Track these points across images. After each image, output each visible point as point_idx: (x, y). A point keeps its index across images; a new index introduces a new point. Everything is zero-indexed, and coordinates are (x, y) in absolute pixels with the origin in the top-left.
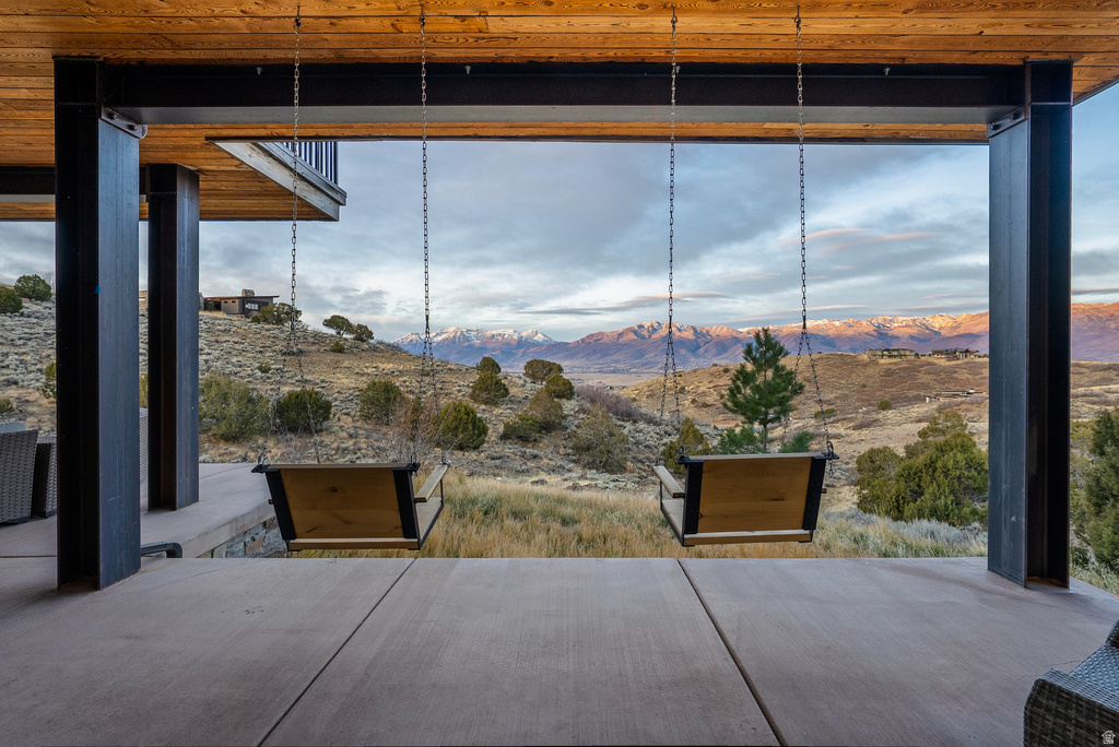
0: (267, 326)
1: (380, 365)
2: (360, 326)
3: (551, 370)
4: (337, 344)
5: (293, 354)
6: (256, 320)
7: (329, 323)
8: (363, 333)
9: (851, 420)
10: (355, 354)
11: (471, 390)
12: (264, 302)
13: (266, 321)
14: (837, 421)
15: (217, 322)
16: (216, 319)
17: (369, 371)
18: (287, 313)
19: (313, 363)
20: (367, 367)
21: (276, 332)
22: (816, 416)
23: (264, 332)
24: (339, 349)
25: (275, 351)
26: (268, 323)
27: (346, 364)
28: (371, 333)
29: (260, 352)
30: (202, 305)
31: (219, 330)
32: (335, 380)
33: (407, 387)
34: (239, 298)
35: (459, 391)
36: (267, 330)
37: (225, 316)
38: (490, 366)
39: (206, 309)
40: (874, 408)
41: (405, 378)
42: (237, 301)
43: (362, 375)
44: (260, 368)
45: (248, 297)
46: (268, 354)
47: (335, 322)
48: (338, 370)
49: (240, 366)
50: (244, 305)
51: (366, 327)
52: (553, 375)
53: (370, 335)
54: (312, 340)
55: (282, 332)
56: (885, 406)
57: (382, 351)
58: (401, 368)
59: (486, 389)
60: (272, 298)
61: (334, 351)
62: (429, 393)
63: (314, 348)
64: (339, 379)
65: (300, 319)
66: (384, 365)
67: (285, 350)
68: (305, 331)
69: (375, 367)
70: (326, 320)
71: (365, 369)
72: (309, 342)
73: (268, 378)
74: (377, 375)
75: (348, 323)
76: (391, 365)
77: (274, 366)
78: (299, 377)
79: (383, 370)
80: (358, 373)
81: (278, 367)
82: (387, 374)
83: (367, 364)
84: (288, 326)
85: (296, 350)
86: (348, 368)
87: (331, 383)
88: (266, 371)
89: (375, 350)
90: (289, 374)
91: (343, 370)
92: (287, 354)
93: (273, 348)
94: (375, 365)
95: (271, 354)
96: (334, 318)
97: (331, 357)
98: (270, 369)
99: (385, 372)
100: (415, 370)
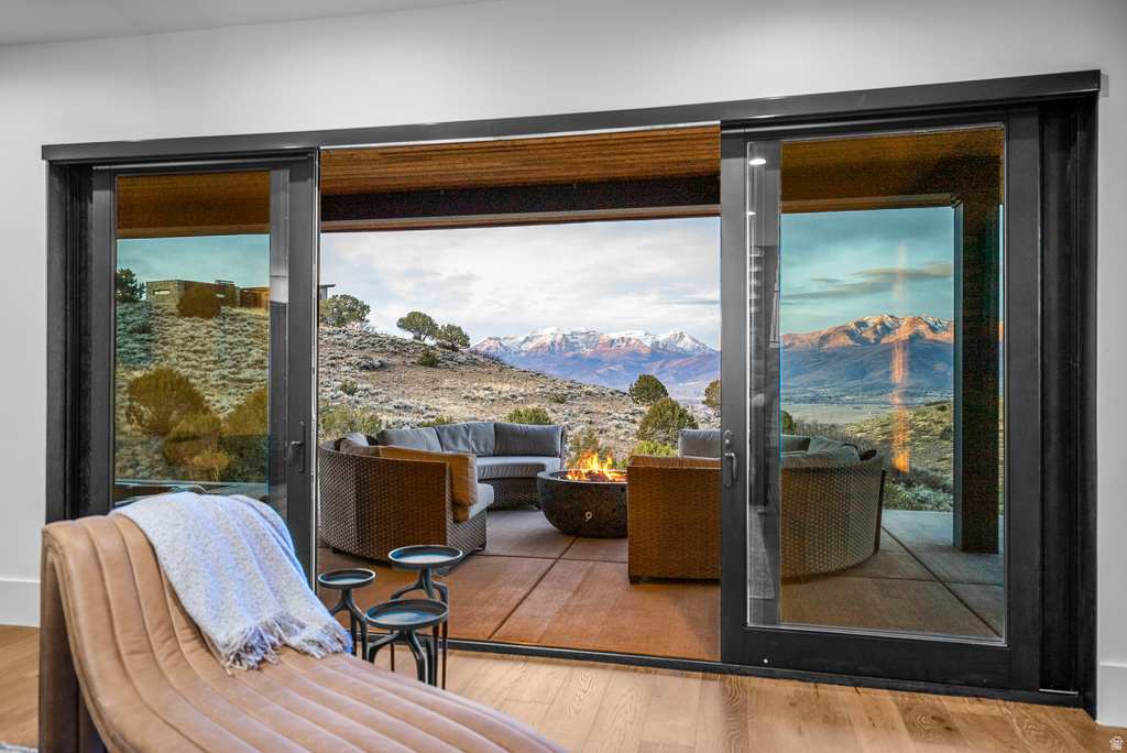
0: (327, 329)
1: (493, 386)
2: (451, 328)
4: (428, 355)
5: (374, 368)
7: (404, 324)
8: (454, 339)
10: (453, 370)
11: (636, 426)
15: (264, 323)
17: (482, 394)
18: (351, 310)
19: (403, 382)
20: (475, 388)
21: (342, 336)
24: (430, 361)
25: (350, 364)
26: (327, 323)
27: (446, 383)
28: (466, 338)
29: (333, 365)
30: (238, 299)
32: (440, 407)
35: (618, 427)
36: (329, 334)
38: (649, 389)
39: (242, 305)
43: (474, 400)
44: (343, 388)
46: (343, 369)
47: (416, 322)
48: (440, 392)
51: (459, 329)
53: (465, 340)
54: (392, 349)
55: (349, 336)
57: (483, 365)
58: (522, 390)
60: (326, 287)
61: (425, 364)
63: (396, 360)
64: (444, 405)
65: (367, 317)
66: (497, 387)
67: (364, 363)
68: (376, 336)
69: (488, 389)
70: (401, 320)
71: (475, 391)
72: (388, 351)
73: (357, 402)
74: (493, 400)
75: (431, 323)
76: (506, 387)
77: (359, 386)
78: (396, 402)
79: (500, 393)
80: (467, 397)
81: (365, 386)
82: (507, 399)
83: (476, 385)
84: (354, 327)
85: (377, 363)
86: (452, 389)
87: (438, 410)
88: (351, 392)
89: (474, 363)
90: (381, 398)
91: (447, 393)
92: (366, 368)
93: (348, 360)
94: (485, 386)
95: (347, 368)
96: (413, 315)
97: (424, 373)
98: (356, 390)
99: (503, 395)
100: (542, 393)
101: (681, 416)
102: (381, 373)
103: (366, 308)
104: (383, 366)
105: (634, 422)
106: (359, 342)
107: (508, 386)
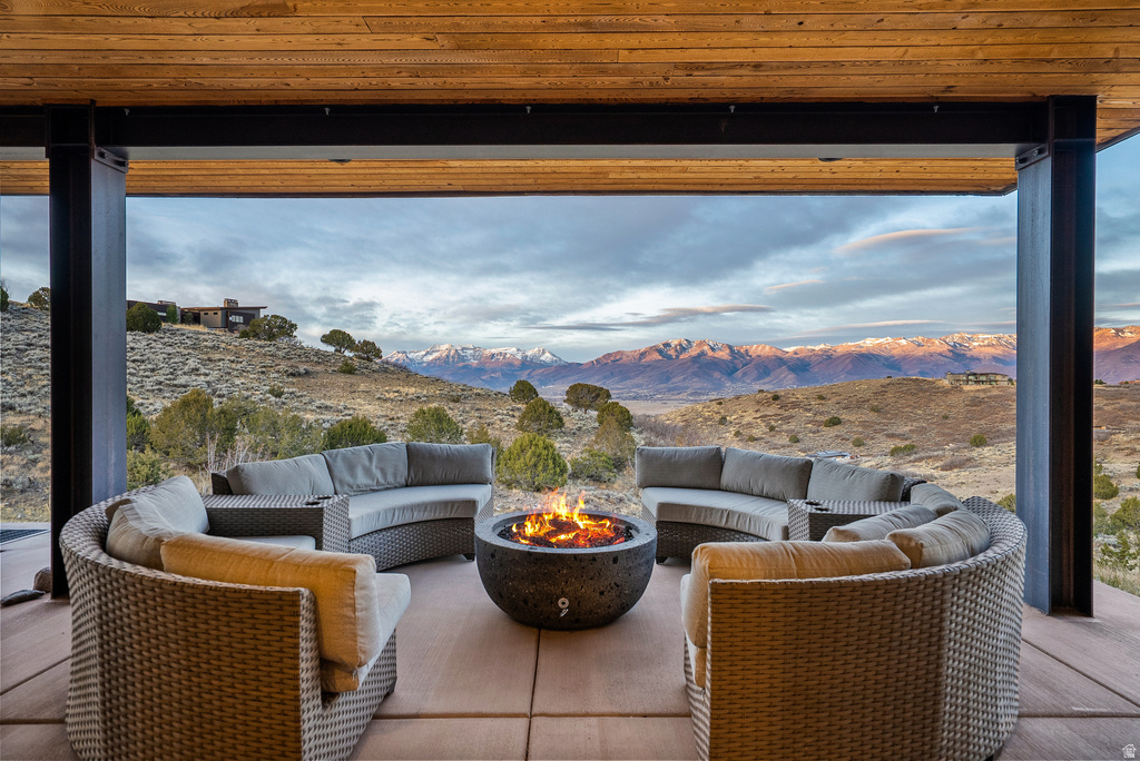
0: (259, 343)
1: (401, 389)
2: (366, 343)
3: (598, 396)
4: (346, 364)
5: (300, 375)
6: (245, 335)
7: (326, 339)
8: (369, 350)
9: (937, 458)
10: (368, 376)
12: (250, 314)
13: (256, 336)
14: (920, 460)
15: (202, 337)
16: (198, 333)
17: (392, 395)
18: (281, 327)
19: (324, 386)
20: (386, 391)
21: (272, 348)
22: (894, 452)
23: (257, 350)
24: (348, 370)
25: (278, 372)
26: (259, 339)
27: (362, 387)
28: (379, 351)
29: (263, 372)
30: (179, 317)
31: (206, 347)
32: (356, 407)
34: (221, 309)
35: (502, 420)
36: (261, 347)
37: (206, 330)
38: (524, 391)
39: (183, 322)
40: (965, 445)
42: (220, 312)
43: (386, 400)
44: (272, 392)
45: (231, 309)
46: (272, 376)
47: (337, 338)
48: (356, 394)
49: (248, 390)
50: (227, 317)
51: (372, 344)
52: (600, 401)
53: (378, 353)
54: (316, 359)
55: (278, 349)
56: (979, 442)
57: (393, 373)
58: (425, 392)
59: (538, 418)
60: (259, 308)
61: (344, 372)
63: (319, 368)
64: (360, 405)
65: (295, 334)
66: (405, 390)
67: (291, 371)
68: (302, 348)
69: (397, 392)
70: (324, 336)
71: (386, 394)
72: (312, 361)
73: (284, 403)
74: (402, 401)
75: (350, 338)
76: (413, 390)
77: (286, 390)
78: (318, 403)
79: (407, 394)
80: (379, 398)
81: (291, 390)
82: (412, 400)
83: (387, 388)
84: (283, 342)
85: (302, 371)
86: (367, 392)
87: (354, 409)
88: (279, 395)
89: (386, 371)
90: (305, 400)
91: (363, 395)
92: (293, 375)
93: (277, 368)
94: (395, 389)
95: (276, 375)
96: (334, 332)
97: (342, 379)
98: (282, 393)
99: (409, 397)
100: (441, 394)
101: (550, 411)
102: (306, 379)
103: (293, 327)
104: (307, 373)
105: (513, 416)
106: (287, 353)
107: (414, 389)
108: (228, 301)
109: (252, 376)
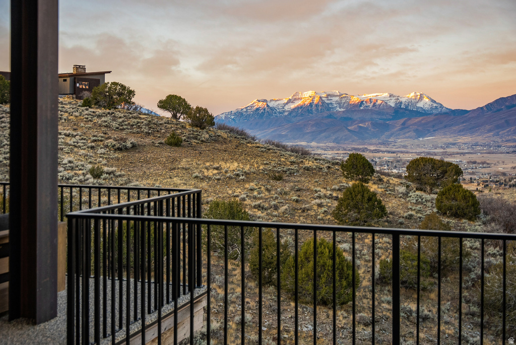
0: (99, 111)
2: (199, 110)
3: (444, 172)
4: (174, 135)
5: (126, 149)
6: (87, 103)
7: (163, 105)
8: (202, 119)
10: (194, 148)
11: (336, 204)
12: (96, 79)
13: (98, 104)
17: (210, 173)
18: (120, 94)
19: (147, 162)
20: (207, 169)
21: (108, 118)
23: (96, 120)
24: (175, 142)
25: (107, 146)
26: (100, 107)
27: (184, 163)
28: (211, 117)
29: (92, 148)
33: (255, 198)
34: (70, 75)
36: (99, 116)
41: (252, 185)
42: (68, 79)
43: (202, 179)
45: (79, 75)
46: (100, 151)
47: (173, 103)
48: (175, 172)
49: (72, 169)
50: (75, 84)
51: (206, 111)
53: (210, 120)
55: (115, 118)
58: (247, 167)
59: (356, 207)
60: (103, 74)
61: (170, 144)
62: (283, 209)
63: (148, 140)
65: (133, 100)
66: (224, 166)
67: (118, 145)
69: (217, 169)
70: (161, 102)
71: (205, 171)
72: (142, 132)
74: (219, 179)
75: (186, 103)
76: (234, 166)
77: (106, 169)
79: (226, 172)
80: (196, 177)
81: (111, 169)
82: (230, 178)
83: (208, 164)
84: (121, 111)
85: (129, 145)
86: (186, 169)
88: (98, 176)
89: (216, 139)
90: (122, 180)
91: (181, 172)
92: (120, 149)
93: (106, 142)
94: (216, 165)
95: (103, 151)
96: (171, 97)
97: (167, 153)
98: (102, 172)
99: (228, 175)
100: (264, 170)
101: (370, 199)
102: (130, 154)
103: (131, 93)
104: (134, 146)
106: (121, 124)
107: (236, 164)
108: (77, 67)
109: (82, 152)
